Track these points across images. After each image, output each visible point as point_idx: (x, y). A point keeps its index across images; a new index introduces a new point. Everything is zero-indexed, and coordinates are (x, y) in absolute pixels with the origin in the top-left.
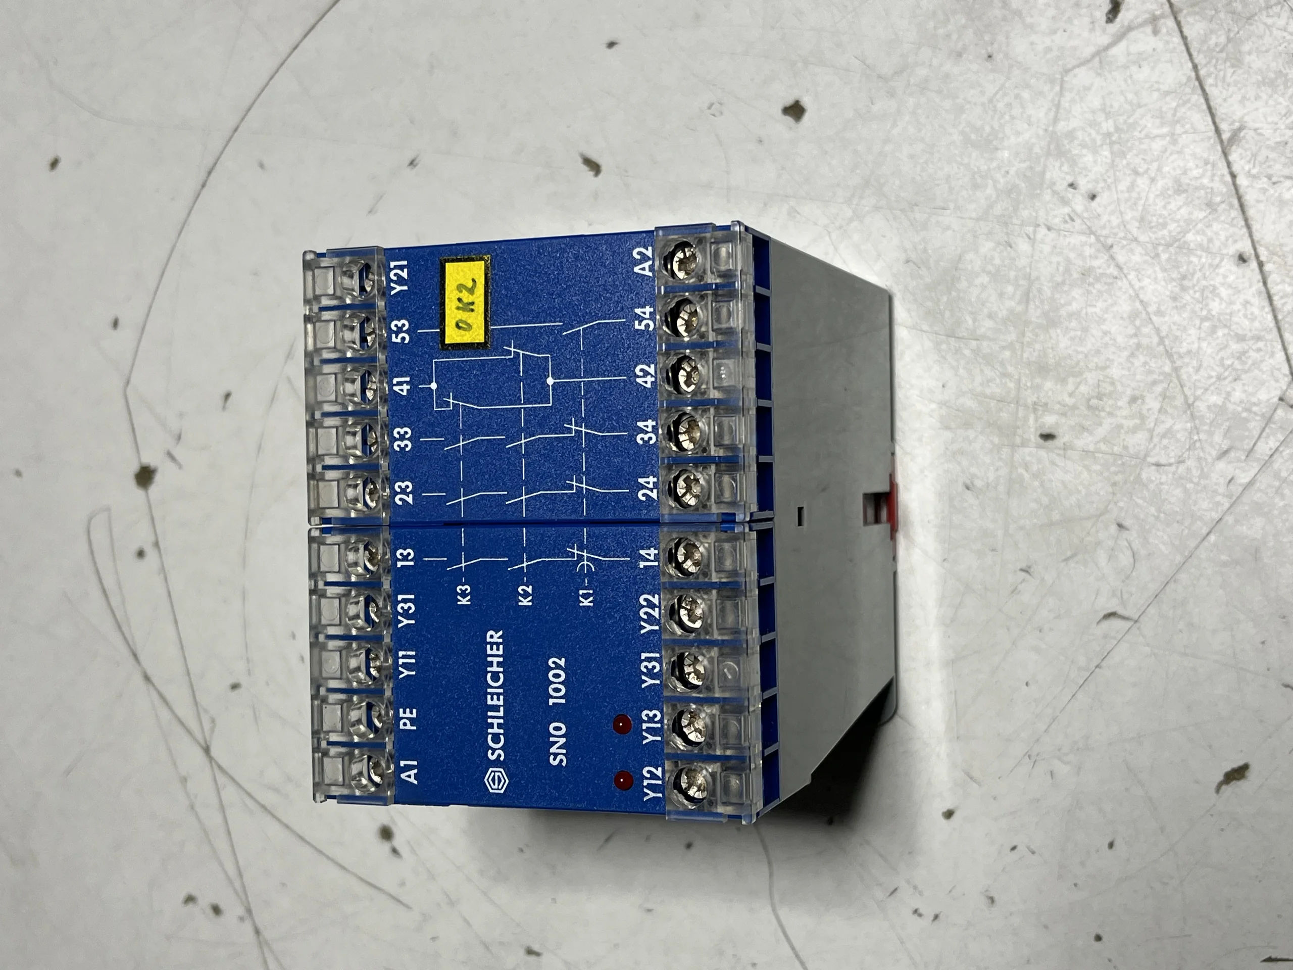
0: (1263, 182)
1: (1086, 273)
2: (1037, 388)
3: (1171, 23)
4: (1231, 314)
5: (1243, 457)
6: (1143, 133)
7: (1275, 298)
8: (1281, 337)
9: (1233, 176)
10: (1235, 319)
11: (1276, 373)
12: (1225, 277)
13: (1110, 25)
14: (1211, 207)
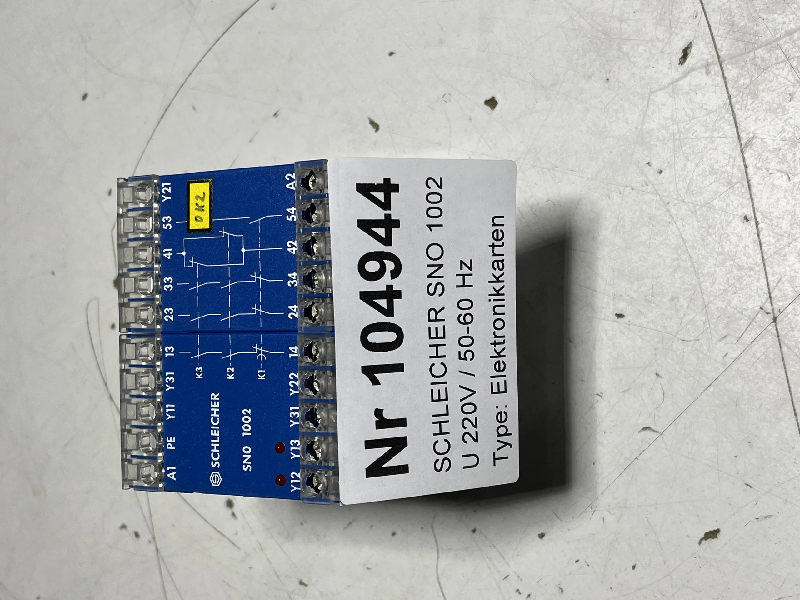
0: (764, 172)
1: (651, 218)
2: (616, 285)
3: (717, 68)
5: (735, 342)
6: (694, 135)
7: (764, 245)
8: (765, 269)
9: (746, 167)
10: (738, 256)
11: (760, 292)
12: (735, 229)
13: (681, 66)
14: (731, 185)
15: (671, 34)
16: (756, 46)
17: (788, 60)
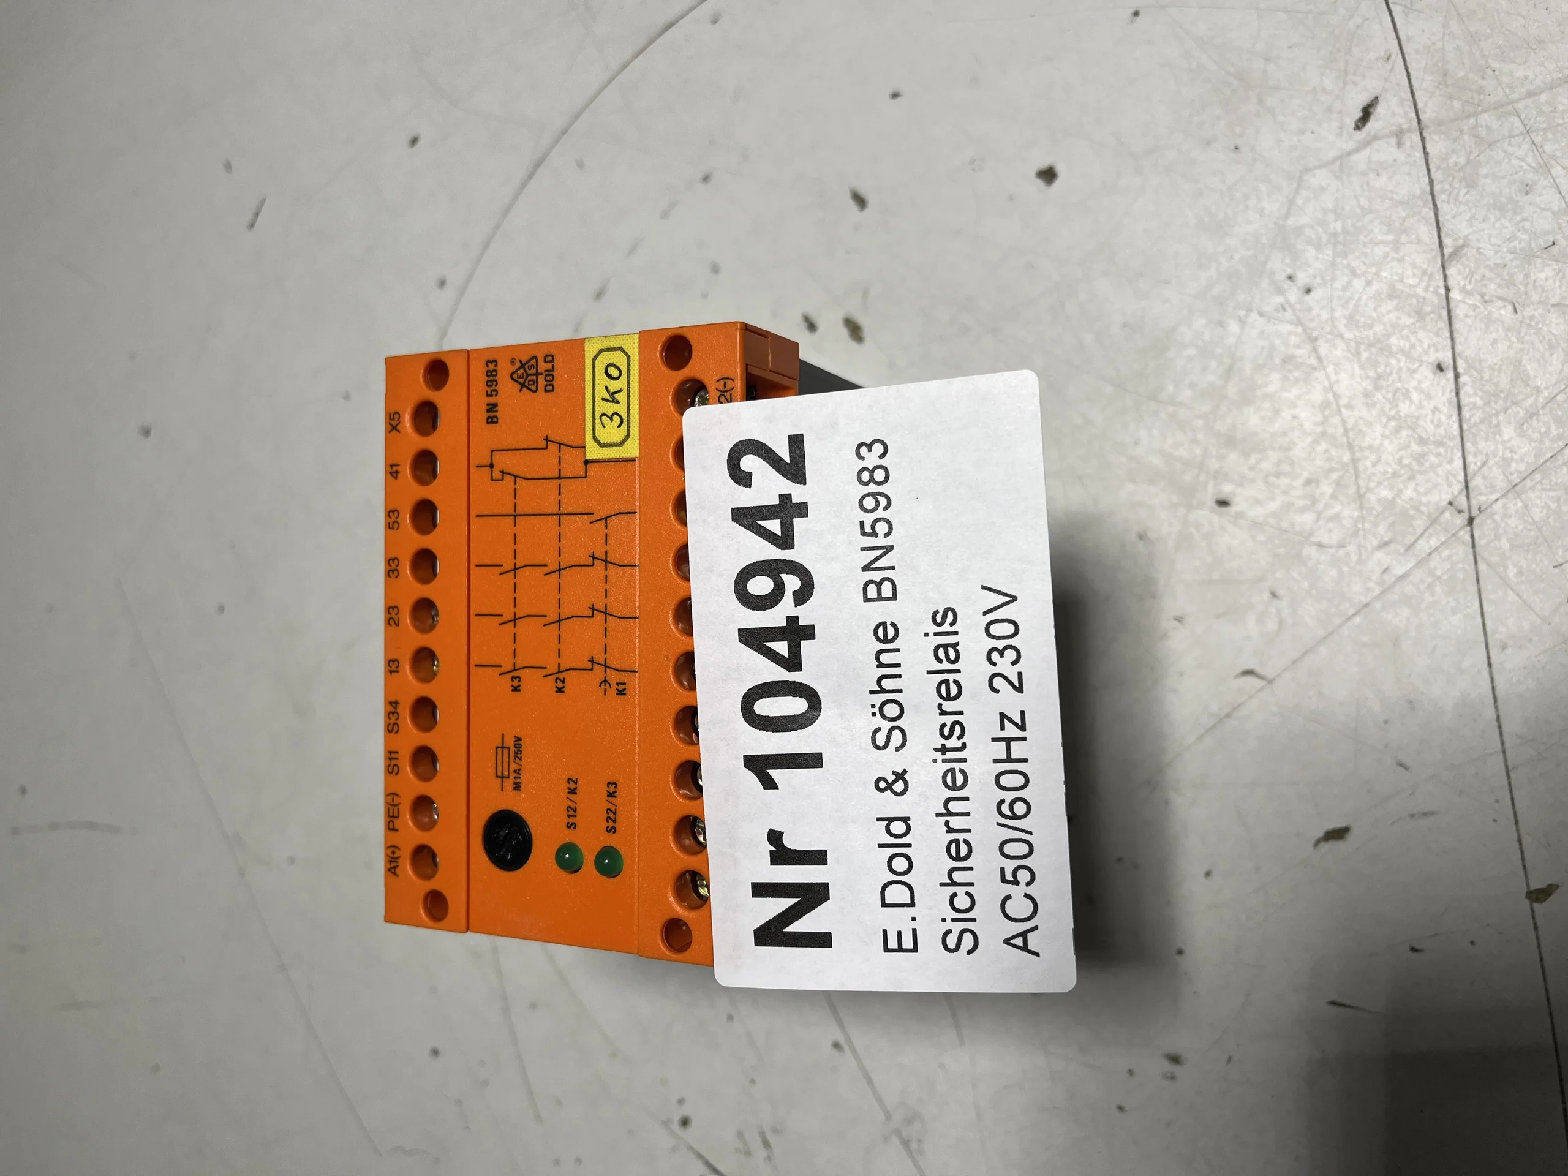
0: (1475, 300)
1: (1288, 360)
2: (1222, 458)
3: (1416, 138)
4: (1418, 418)
5: (1402, 551)
6: (1369, 238)
7: (1464, 408)
8: (1463, 444)
9: (1447, 289)
10: (1421, 423)
11: (1451, 478)
12: (1420, 382)
13: (1358, 132)
14: (1420, 315)
15: (1345, 83)
16: (1480, 108)
17: (1528, 132)
